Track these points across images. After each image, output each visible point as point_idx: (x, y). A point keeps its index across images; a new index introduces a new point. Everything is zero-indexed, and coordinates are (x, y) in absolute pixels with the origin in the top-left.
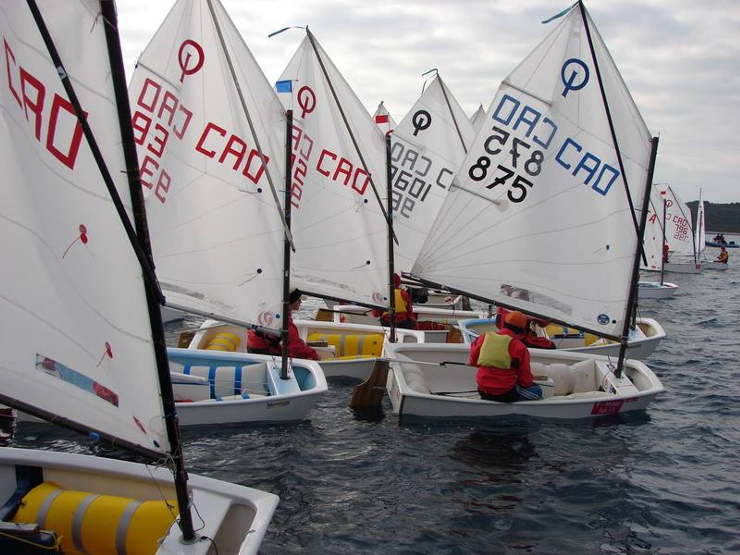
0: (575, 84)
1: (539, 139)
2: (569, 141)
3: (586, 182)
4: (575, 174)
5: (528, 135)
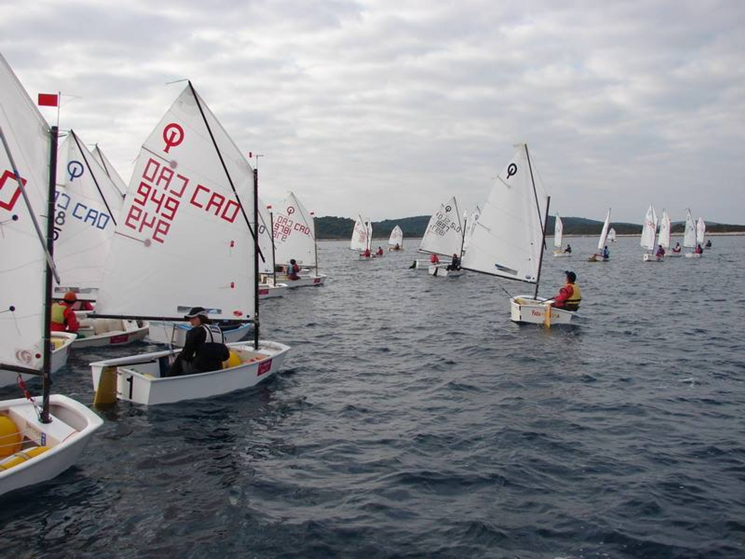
2: (79, 204)
3: (93, 224)
4: (85, 221)
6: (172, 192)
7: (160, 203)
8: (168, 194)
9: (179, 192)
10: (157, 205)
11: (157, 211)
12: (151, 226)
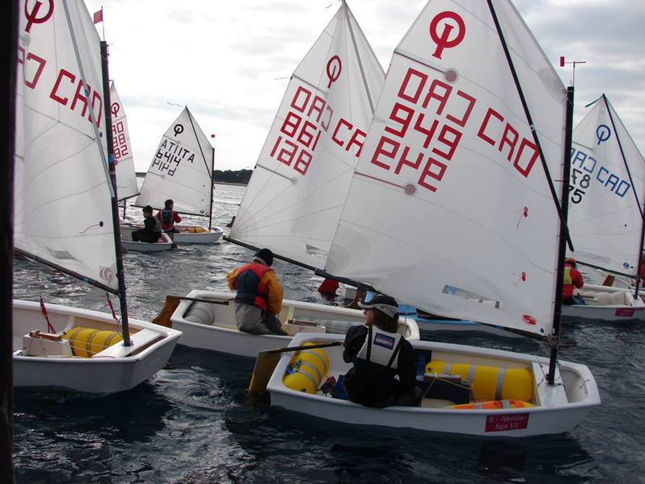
0: (603, 138)
1: (587, 168)
3: (612, 190)
4: (606, 185)
5: (581, 166)
6: (449, 117)
7: (430, 134)
8: (443, 121)
9: (461, 119)
10: (426, 136)
11: (426, 145)
12: (416, 166)
